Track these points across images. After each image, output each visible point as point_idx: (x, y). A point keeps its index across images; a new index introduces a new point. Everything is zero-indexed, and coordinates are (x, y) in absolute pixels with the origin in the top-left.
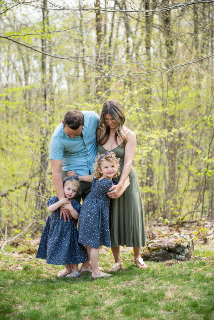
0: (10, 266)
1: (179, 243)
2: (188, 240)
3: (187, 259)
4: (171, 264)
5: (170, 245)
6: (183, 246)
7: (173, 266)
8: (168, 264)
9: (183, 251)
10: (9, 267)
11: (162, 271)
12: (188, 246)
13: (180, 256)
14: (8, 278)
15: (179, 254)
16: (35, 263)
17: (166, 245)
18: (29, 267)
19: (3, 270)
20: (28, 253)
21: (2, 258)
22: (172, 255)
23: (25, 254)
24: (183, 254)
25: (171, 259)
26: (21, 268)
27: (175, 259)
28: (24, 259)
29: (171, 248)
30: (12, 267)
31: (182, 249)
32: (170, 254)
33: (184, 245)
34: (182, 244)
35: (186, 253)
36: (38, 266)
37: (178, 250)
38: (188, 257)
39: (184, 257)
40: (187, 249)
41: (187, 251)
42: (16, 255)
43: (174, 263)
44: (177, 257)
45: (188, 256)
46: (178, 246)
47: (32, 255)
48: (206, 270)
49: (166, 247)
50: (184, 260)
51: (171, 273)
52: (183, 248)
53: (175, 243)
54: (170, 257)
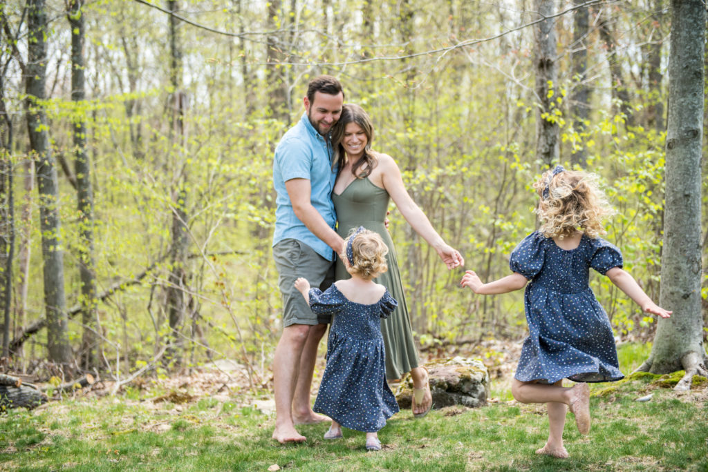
0: (145, 424)
1: (466, 374)
2: (483, 370)
3: (482, 403)
4: (454, 414)
5: (450, 378)
6: (475, 380)
7: (458, 416)
8: (448, 414)
9: (475, 389)
10: (142, 425)
11: (441, 426)
12: (483, 380)
13: (470, 399)
14: (149, 445)
15: (467, 394)
16: (194, 418)
17: (443, 378)
18: (183, 425)
19: (135, 432)
20: (172, 401)
21: (125, 411)
22: (454, 396)
23: (167, 403)
24: (475, 395)
25: (452, 403)
26: (166, 427)
27: (461, 403)
28: (167, 411)
29: (453, 383)
30: (148, 427)
31: (472, 386)
32: (450, 395)
33: (477, 378)
34: (472, 376)
35: (480, 392)
36: (199, 422)
37: (465, 388)
38: (483, 400)
39: (476, 400)
40: (482, 386)
41: (481, 388)
42: (149, 405)
43: (460, 411)
44: (463, 400)
45: (483, 398)
46: (466, 380)
47: (180, 404)
48: (523, 422)
49: (443, 383)
50: (477, 406)
51: (459, 428)
52: (475, 383)
53: (459, 375)
54: (452, 400)
